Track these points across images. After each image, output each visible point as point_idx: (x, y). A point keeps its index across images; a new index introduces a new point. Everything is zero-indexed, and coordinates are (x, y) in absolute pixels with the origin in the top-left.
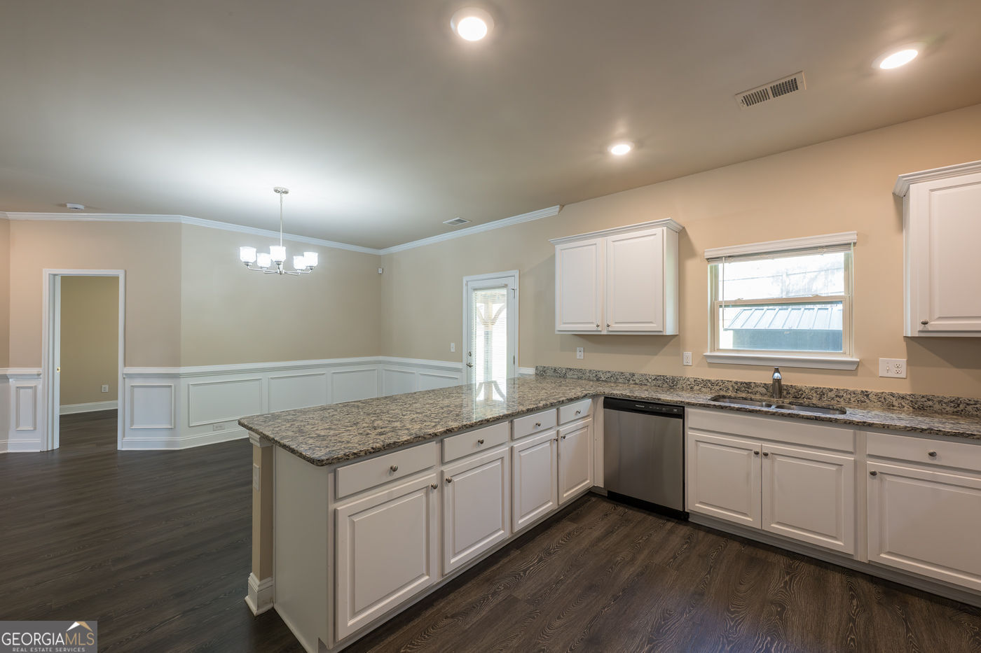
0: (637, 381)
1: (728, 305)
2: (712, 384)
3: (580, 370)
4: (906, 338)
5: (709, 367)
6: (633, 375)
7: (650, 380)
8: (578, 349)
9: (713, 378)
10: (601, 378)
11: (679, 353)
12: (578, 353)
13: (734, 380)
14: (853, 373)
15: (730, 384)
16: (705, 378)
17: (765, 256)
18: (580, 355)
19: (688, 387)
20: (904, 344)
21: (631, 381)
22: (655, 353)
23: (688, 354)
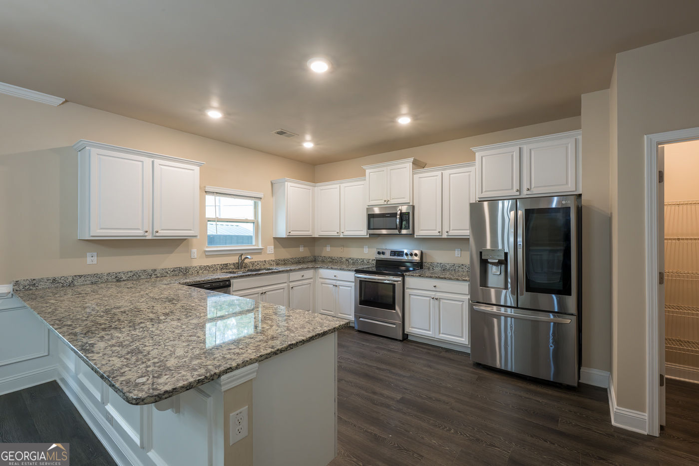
0: (159, 275)
2: (209, 267)
3: (95, 275)
4: (274, 238)
5: (207, 258)
6: (155, 270)
7: (169, 272)
9: (210, 264)
10: (121, 278)
11: (188, 250)
13: (220, 263)
14: (260, 253)
15: (219, 266)
16: (205, 265)
17: (233, 196)
18: (91, 260)
19: (196, 272)
20: (273, 240)
21: (153, 276)
22: (171, 252)
23: (194, 251)
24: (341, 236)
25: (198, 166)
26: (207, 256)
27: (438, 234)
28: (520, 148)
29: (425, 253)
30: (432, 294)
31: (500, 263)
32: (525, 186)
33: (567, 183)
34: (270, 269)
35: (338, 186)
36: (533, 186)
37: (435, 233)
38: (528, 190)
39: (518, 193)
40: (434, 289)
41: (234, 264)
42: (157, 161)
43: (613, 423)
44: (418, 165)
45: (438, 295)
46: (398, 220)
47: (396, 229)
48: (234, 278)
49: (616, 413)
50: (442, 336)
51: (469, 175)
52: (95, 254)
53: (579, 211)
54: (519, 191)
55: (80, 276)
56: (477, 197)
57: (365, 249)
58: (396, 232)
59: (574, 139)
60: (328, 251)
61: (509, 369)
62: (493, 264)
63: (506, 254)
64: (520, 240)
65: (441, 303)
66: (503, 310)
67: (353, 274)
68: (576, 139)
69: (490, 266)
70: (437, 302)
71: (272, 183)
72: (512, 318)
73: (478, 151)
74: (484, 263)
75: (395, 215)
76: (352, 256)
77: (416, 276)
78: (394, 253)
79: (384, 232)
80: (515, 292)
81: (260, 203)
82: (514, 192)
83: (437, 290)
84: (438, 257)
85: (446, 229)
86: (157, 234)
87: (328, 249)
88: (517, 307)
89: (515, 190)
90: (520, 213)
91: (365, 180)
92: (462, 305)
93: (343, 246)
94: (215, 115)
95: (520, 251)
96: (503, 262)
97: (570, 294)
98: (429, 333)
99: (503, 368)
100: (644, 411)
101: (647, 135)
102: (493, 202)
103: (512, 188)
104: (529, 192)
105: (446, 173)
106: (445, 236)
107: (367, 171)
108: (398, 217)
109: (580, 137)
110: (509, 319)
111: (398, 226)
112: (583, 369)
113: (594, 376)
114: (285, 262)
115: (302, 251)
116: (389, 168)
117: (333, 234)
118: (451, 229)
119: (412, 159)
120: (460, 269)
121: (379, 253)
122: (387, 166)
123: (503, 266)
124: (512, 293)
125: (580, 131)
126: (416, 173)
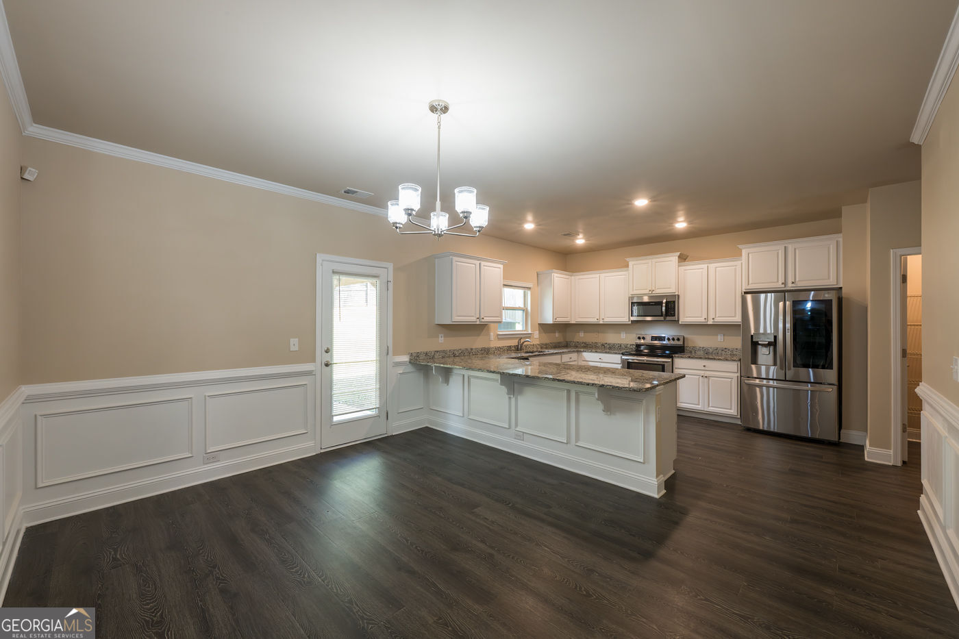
1: (508, 309)
2: (501, 349)
3: (444, 351)
4: (540, 324)
6: (472, 349)
8: (440, 335)
9: (501, 346)
10: (455, 354)
11: (488, 334)
12: (440, 338)
15: (506, 347)
16: (498, 346)
17: (513, 287)
18: (441, 339)
19: (493, 352)
20: (538, 326)
22: (479, 335)
23: (492, 334)
24: (601, 322)
25: (502, 264)
26: (499, 339)
27: (704, 321)
28: (785, 247)
29: (687, 338)
30: (702, 373)
31: (770, 344)
32: (790, 280)
33: (829, 278)
34: (542, 352)
35: (598, 275)
36: (797, 280)
37: (700, 320)
38: (793, 283)
39: (783, 286)
40: (703, 368)
41: (515, 347)
42: (483, 263)
43: (866, 459)
44: (683, 258)
45: (707, 373)
46: (664, 308)
47: (662, 316)
48: (531, 356)
49: (868, 452)
50: (711, 409)
51: (735, 269)
52: (443, 335)
53: (840, 300)
54: (785, 284)
55: (437, 351)
56: (744, 288)
57: (622, 335)
58: (662, 318)
59: (835, 242)
60: (581, 336)
61: (772, 430)
62: (763, 345)
63: (775, 337)
64: (788, 326)
65: (710, 381)
66: (765, 382)
67: (619, 356)
68: (837, 241)
69: (760, 347)
70: (706, 380)
71: (538, 274)
72: (774, 388)
73: (745, 248)
74: (755, 345)
75: (660, 303)
76: (609, 342)
77: (685, 357)
78: (654, 338)
79: (649, 319)
80: (783, 367)
81: (529, 293)
82: (779, 285)
83: (706, 369)
84: (699, 341)
85: (712, 315)
86: (483, 320)
87: (582, 334)
88: (785, 380)
89: (780, 283)
90: (788, 303)
91: (628, 270)
92: (731, 382)
93: (599, 333)
94: (529, 226)
95: (788, 335)
96: (773, 344)
97: (831, 368)
98: (699, 407)
99: (765, 429)
100: (889, 448)
101: (895, 250)
102: (755, 293)
103: (778, 281)
104: (793, 285)
105: (712, 266)
106: (710, 322)
107: (631, 264)
108: (664, 305)
109: (841, 240)
110: (771, 389)
111: (664, 313)
112: (842, 431)
113: (852, 436)
114: (547, 346)
115: (557, 336)
116: (654, 260)
117: (593, 320)
118: (717, 316)
119: (678, 254)
120: (723, 353)
121: (639, 338)
122: (652, 259)
123: (772, 348)
124: (781, 368)
125: (841, 235)
126: (681, 266)
